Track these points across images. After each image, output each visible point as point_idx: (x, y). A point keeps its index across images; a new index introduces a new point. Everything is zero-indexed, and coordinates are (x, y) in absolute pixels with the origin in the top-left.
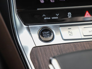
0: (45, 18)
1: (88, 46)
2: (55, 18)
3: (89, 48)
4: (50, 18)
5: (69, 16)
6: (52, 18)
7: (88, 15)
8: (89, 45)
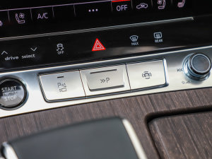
0: (7, 59)
1: (98, 111)
2: (29, 56)
3: (100, 116)
4: (17, 58)
5: (60, 50)
6: (24, 57)
7: (98, 46)
8: (100, 110)
